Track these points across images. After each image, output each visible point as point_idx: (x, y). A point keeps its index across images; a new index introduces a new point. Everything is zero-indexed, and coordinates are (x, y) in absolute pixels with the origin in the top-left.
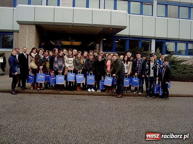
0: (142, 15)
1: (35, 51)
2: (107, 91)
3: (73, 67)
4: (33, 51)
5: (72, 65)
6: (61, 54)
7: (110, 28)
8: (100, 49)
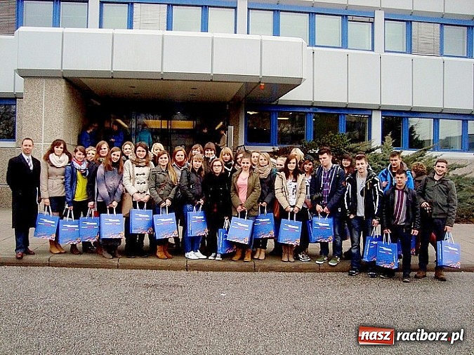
0: (347, 48)
1: (59, 149)
2: (236, 258)
3: (148, 193)
4: (55, 148)
5: (144, 187)
6: (116, 157)
7: (260, 82)
8: (238, 139)
